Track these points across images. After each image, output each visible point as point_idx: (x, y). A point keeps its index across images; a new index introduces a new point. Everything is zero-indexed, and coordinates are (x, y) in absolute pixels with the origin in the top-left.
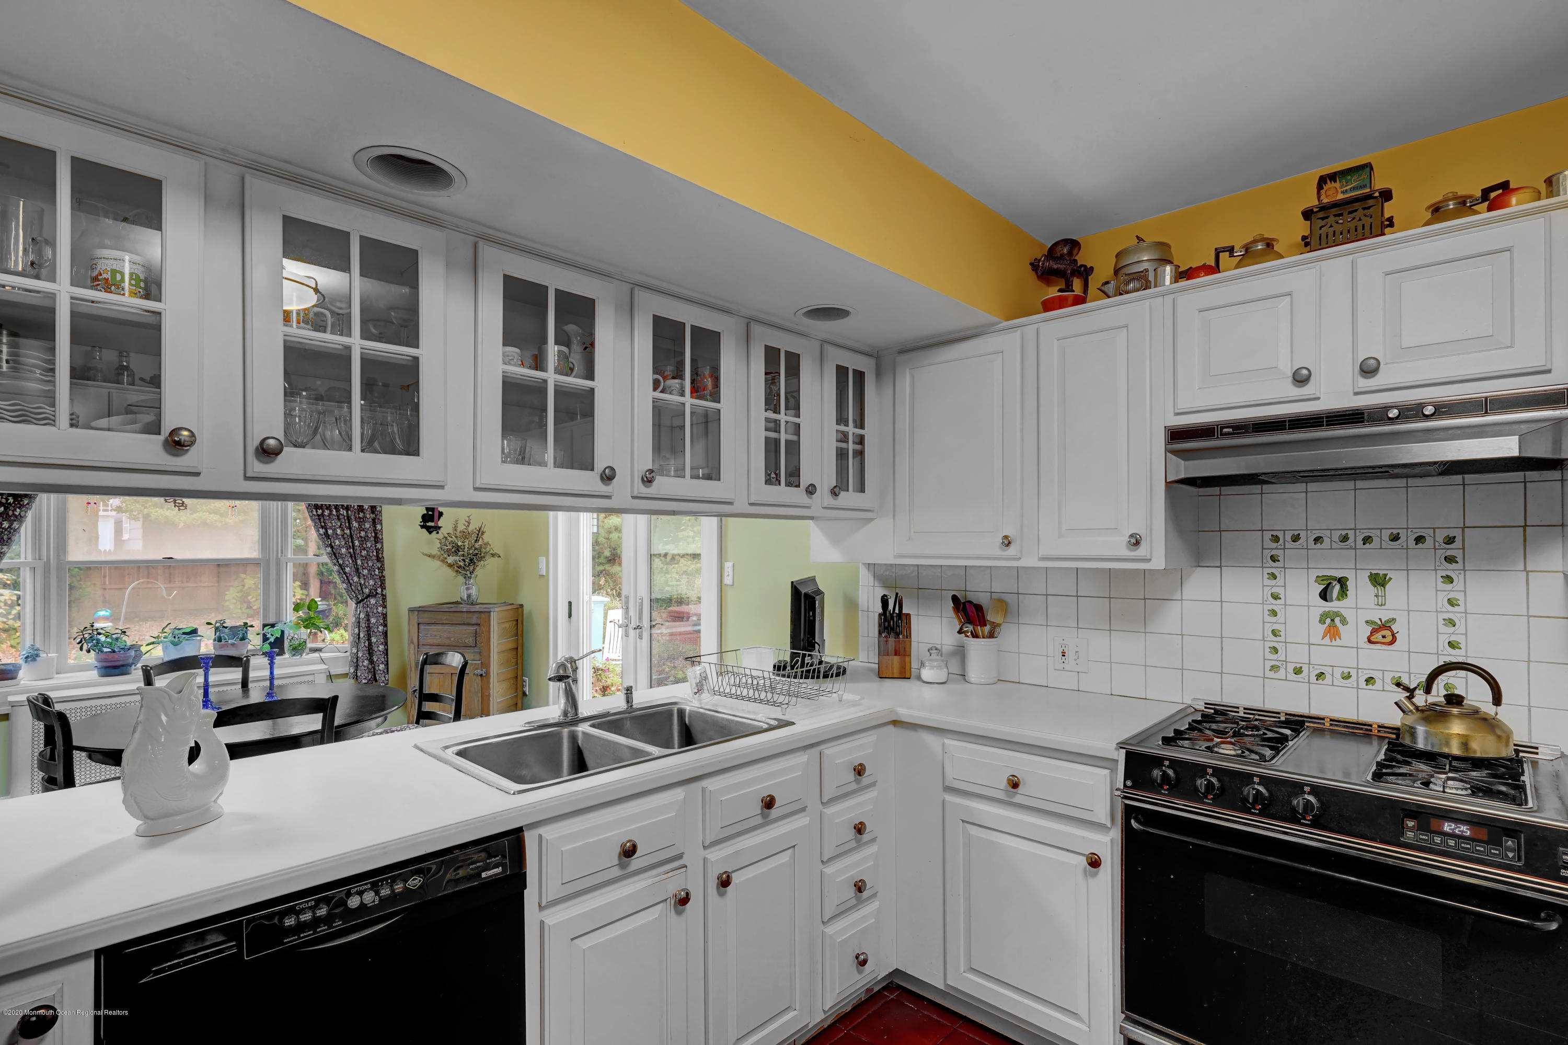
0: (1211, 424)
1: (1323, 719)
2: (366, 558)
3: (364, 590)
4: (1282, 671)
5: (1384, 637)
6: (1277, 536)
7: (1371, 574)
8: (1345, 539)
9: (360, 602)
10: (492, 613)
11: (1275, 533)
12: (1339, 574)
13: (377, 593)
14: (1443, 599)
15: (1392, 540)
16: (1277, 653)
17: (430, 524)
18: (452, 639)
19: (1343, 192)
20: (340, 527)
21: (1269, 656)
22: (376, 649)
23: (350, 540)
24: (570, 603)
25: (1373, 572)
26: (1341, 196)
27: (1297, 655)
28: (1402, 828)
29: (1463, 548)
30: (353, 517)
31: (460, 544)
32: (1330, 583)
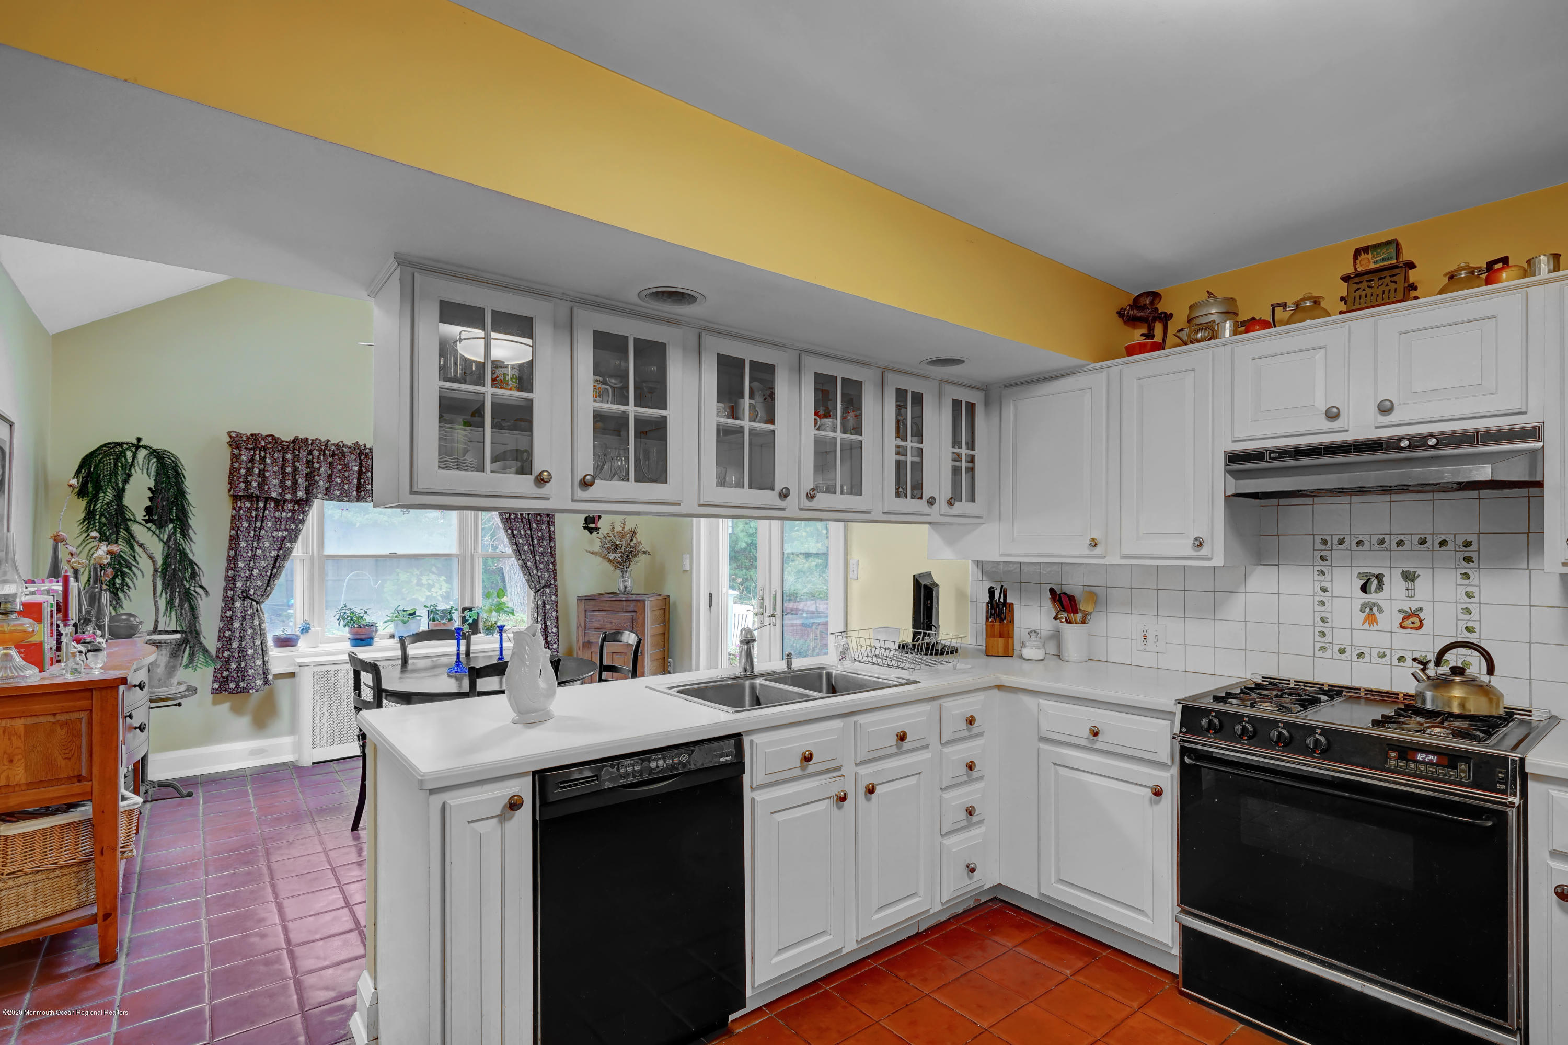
0: (1261, 450)
1: (1359, 689)
2: (543, 554)
3: (541, 581)
4: (1329, 651)
5: (1413, 623)
6: (1325, 540)
7: (1403, 571)
8: (1382, 542)
9: (538, 591)
10: (645, 602)
11: (1324, 537)
12: (1376, 571)
13: (551, 584)
14: (1461, 591)
15: (1420, 544)
16: (1325, 636)
17: (591, 526)
19: (1374, 262)
20: (523, 529)
21: (1318, 639)
23: (530, 539)
24: (710, 595)
25: (1405, 570)
26: (1372, 266)
27: (1341, 638)
28: (1386, 758)
29: (1478, 551)
31: (618, 543)
32: (1369, 579)
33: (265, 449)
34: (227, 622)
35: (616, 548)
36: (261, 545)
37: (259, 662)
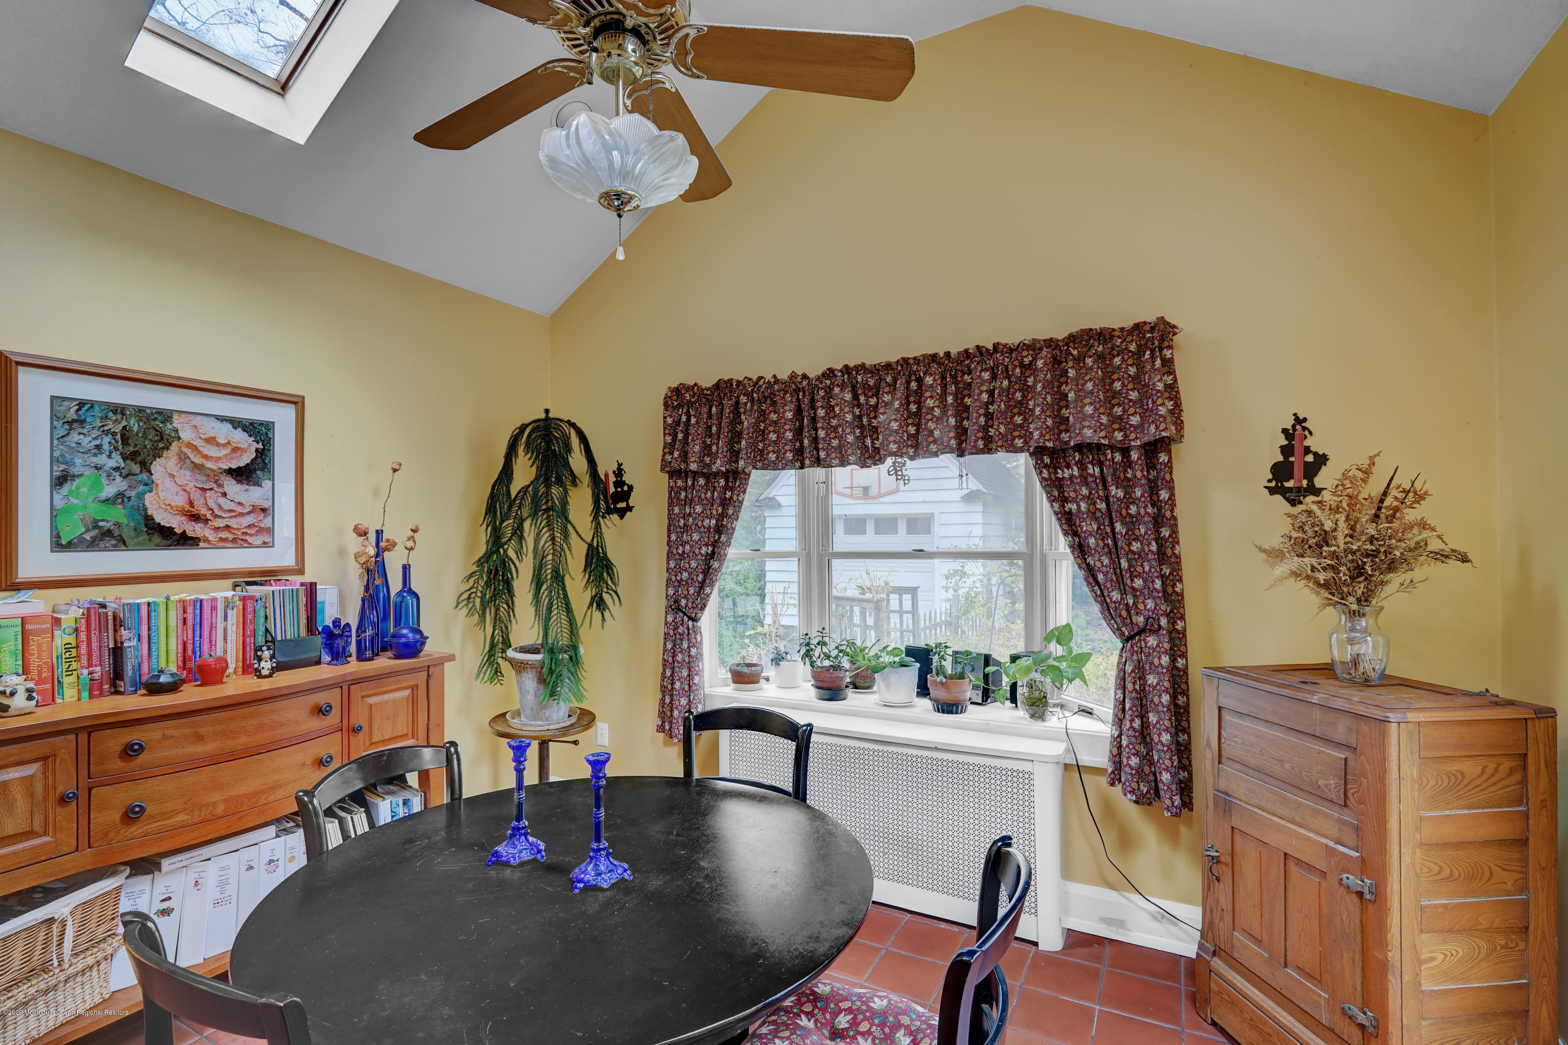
2: (1140, 556)
3: (1134, 618)
9: (1126, 641)
10: (1394, 727)
13: (1160, 627)
17: (1289, 484)
18: (1287, 766)
20: (1088, 498)
22: (1156, 738)
23: (1107, 522)
30: (1109, 479)
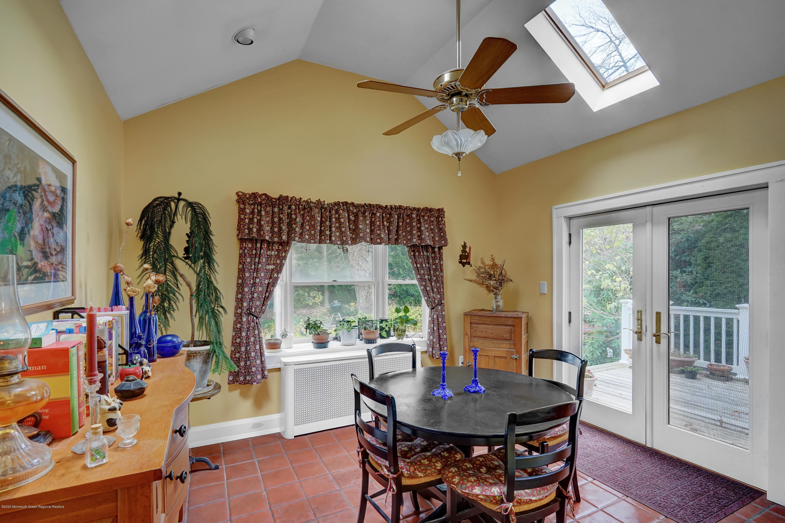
3: (435, 301)
10: (522, 319)
13: (442, 303)
17: (465, 261)
18: (494, 334)
22: (442, 337)
23: (429, 271)
24: (570, 313)
31: (492, 273)
33: (260, 204)
34: (237, 331)
35: (490, 277)
36: (259, 275)
37: (258, 362)
